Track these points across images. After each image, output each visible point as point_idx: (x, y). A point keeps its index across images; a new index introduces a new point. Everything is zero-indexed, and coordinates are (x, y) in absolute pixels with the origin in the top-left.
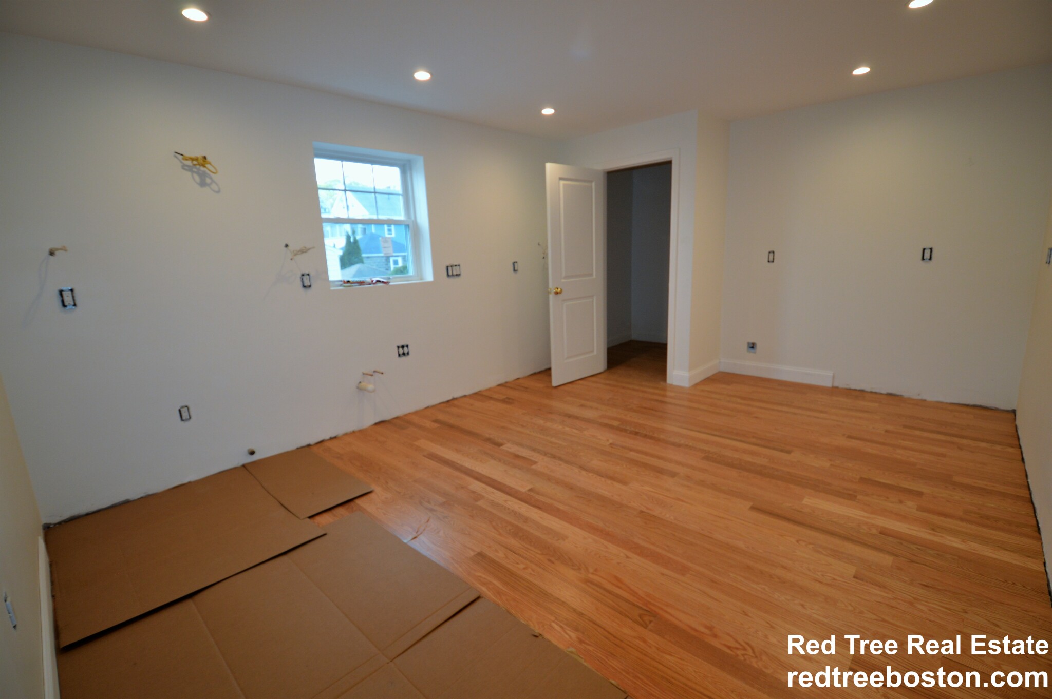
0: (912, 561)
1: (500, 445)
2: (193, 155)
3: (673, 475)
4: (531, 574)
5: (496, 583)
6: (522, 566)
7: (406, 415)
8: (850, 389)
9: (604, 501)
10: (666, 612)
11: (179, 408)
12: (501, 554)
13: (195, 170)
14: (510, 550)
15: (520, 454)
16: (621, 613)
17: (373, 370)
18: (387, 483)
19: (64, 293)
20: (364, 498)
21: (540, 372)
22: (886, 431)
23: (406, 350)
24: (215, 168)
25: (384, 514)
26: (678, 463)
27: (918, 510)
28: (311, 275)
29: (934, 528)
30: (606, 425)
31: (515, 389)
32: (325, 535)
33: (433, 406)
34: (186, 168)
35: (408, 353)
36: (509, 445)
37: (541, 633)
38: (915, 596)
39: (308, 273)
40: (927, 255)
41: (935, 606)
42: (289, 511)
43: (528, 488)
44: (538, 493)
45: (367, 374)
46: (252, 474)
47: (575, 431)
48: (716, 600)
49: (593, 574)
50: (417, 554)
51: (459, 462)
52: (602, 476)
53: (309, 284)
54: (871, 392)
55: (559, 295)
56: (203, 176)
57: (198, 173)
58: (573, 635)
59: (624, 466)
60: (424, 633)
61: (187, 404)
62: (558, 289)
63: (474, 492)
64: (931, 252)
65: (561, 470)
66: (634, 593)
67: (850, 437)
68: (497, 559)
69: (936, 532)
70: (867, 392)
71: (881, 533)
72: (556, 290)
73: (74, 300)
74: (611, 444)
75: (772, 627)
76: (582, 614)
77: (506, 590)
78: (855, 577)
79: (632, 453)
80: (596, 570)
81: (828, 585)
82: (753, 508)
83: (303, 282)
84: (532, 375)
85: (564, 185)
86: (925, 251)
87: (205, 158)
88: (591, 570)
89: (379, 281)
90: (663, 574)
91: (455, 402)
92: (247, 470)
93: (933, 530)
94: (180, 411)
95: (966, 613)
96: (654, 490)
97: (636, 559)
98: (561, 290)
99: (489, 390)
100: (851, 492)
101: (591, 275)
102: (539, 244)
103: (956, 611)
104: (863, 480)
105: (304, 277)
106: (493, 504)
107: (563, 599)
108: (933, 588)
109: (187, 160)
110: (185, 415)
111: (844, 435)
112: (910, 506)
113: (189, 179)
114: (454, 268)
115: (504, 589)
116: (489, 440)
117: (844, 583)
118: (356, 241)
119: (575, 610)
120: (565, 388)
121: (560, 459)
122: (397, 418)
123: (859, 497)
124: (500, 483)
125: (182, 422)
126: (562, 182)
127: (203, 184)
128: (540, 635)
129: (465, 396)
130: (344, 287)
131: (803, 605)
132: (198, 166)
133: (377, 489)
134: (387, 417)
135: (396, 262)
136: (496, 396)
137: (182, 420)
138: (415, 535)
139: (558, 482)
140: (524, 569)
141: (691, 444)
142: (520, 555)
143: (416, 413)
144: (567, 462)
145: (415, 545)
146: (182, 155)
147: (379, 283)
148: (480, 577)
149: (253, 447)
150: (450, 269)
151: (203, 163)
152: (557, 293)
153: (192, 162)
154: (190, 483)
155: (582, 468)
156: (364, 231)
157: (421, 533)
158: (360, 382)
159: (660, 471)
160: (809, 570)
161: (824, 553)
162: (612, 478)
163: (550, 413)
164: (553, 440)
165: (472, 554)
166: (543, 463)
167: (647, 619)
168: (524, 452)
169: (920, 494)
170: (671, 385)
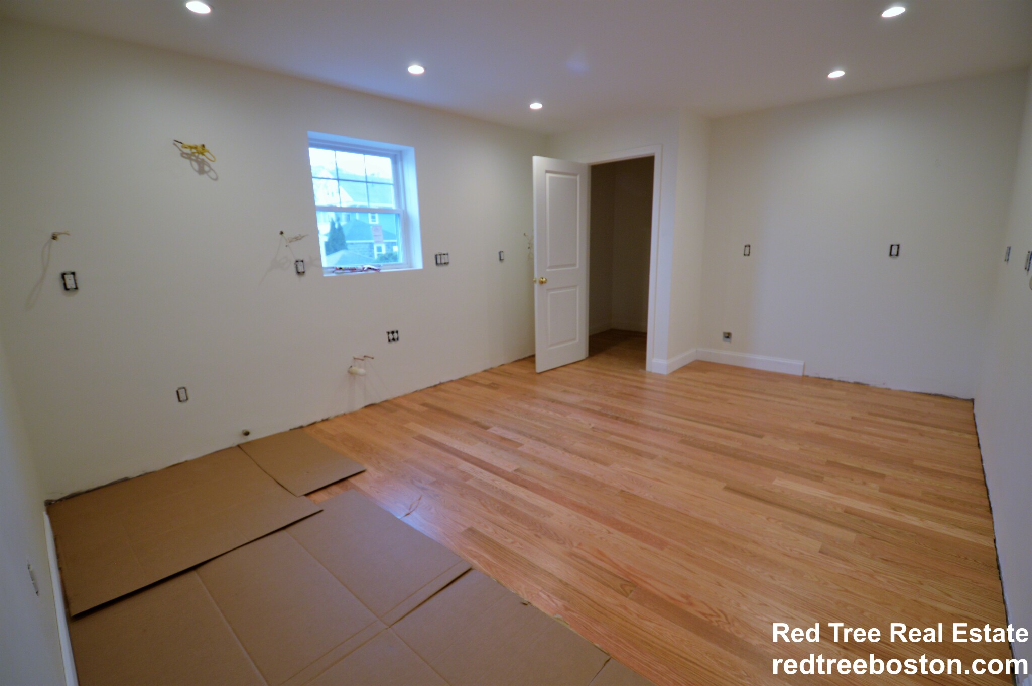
0: (874, 538)
1: (486, 428)
2: (192, 144)
3: (652, 457)
4: (519, 548)
5: (487, 556)
6: (510, 541)
7: (394, 399)
8: (819, 378)
9: (587, 481)
10: (645, 582)
11: (176, 389)
12: (490, 530)
13: (193, 157)
14: (498, 526)
15: (506, 436)
16: (604, 583)
17: (364, 354)
18: (379, 463)
19: (66, 276)
20: (357, 477)
21: (524, 359)
22: (853, 418)
23: (395, 335)
24: (212, 156)
25: (378, 492)
26: (657, 446)
27: (880, 491)
28: (305, 261)
29: (895, 508)
30: (588, 410)
31: (501, 375)
32: (321, 511)
33: (421, 391)
34: (185, 155)
35: (397, 339)
36: (495, 428)
37: (530, 601)
38: (875, 569)
39: (302, 260)
40: (894, 251)
41: (893, 578)
42: (286, 489)
43: (515, 468)
44: (524, 473)
45: (358, 359)
46: (247, 454)
47: (558, 415)
48: (692, 572)
49: (577, 548)
50: (410, 529)
51: (447, 444)
52: (585, 458)
53: (303, 271)
54: (840, 381)
55: (544, 284)
56: (201, 163)
57: (196, 161)
58: (560, 603)
59: (606, 449)
60: (420, 601)
61: (185, 386)
62: (543, 278)
63: (463, 472)
64: (899, 248)
65: (546, 452)
66: (616, 566)
67: (818, 423)
68: (486, 534)
69: (896, 511)
70: (835, 381)
71: (846, 512)
72: (541, 279)
73: (76, 283)
74: (593, 428)
75: (743, 596)
76: (567, 584)
77: (495, 562)
78: (820, 552)
79: (613, 436)
80: (580, 544)
81: (796, 559)
82: (727, 488)
83: (297, 269)
84: (516, 361)
85: (550, 177)
86: (893, 247)
87: (203, 146)
88: (575, 544)
89: (370, 269)
90: (642, 548)
91: (443, 387)
92: (243, 450)
93: (894, 509)
94: (177, 392)
95: (922, 584)
96: (633, 471)
97: (617, 534)
98: (546, 280)
99: (475, 375)
100: (817, 474)
101: (575, 265)
102: (524, 235)
103: (913, 582)
104: (830, 464)
105: (297, 263)
106: (481, 483)
107: (550, 571)
108: (892, 562)
109: (186, 148)
110: (183, 396)
111: (813, 421)
112: (873, 487)
113: (188, 167)
114: (443, 256)
115: (494, 561)
116: (475, 423)
117: (810, 557)
118: (340, 228)
119: (561, 581)
120: (548, 374)
121: (545, 441)
122: (386, 401)
123: (826, 478)
124: (488, 464)
125: (180, 403)
126: (548, 175)
127: (201, 171)
128: (529, 603)
129: (452, 381)
130: (337, 273)
131: (772, 577)
132: (196, 154)
133: (370, 469)
134: (377, 400)
135: (380, 249)
136: (482, 381)
137: (180, 401)
138: (408, 511)
139: (543, 463)
140: (513, 543)
141: (669, 428)
142: (508, 531)
143: (405, 397)
144: (551, 444)
145: (408, 521)
146: (181, 143)
147: (370, 270)
148: (472, 550)
149: (247, 428)
150: (439, 257)
151: (202, 151)
152: (542, 282)
153: (191, 150)
154: (186, 462)
155: (566, 450)
156: (348, 219)
157: (414, 510)
158: (351, 367)
159: (639, 453)
160: (779, 545)
161: (793, 529)
162: (594, 460)
163: (534, 398)
164: (538, 423)
165: (463, 529)
166: (528, 446)
167: (628, 588)
168: (511, 435)
169: (883, 476)
170: (650, 372)
